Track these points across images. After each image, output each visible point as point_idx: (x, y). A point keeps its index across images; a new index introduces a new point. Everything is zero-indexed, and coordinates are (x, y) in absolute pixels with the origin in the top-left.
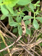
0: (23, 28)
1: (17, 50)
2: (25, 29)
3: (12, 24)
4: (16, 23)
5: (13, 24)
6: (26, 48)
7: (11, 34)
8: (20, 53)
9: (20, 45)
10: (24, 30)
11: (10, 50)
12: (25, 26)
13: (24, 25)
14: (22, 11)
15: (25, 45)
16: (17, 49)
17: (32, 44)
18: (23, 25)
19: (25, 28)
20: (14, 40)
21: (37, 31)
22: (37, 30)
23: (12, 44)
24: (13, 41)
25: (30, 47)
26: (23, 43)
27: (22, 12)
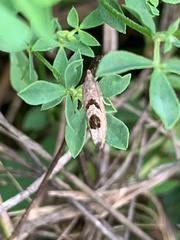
0: (94, 118)
1: (48, 218)
2: (103, 123)
3: (35, 91)
4: (53, 90)
5: (43, 96)
6: (93, 207)
7: (23, 138)
8: (59, 235)
9: (65, 194)
10: (99, 126)
11: (12, 218)
12: (102, 106)
13: (100, 101)
14: (82, 26)
15: (89, 196)
16: (46, 215)
17: (123, 191)
18: (92, 102)
19: (101, 114)
20: (32, 171)
21: (147, 126)
22: (145, 123)
23: (25, 189)
24: (29, 174)
25: (113, 203)
26: (79, 182)
27: (80, 32)
